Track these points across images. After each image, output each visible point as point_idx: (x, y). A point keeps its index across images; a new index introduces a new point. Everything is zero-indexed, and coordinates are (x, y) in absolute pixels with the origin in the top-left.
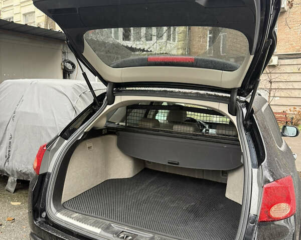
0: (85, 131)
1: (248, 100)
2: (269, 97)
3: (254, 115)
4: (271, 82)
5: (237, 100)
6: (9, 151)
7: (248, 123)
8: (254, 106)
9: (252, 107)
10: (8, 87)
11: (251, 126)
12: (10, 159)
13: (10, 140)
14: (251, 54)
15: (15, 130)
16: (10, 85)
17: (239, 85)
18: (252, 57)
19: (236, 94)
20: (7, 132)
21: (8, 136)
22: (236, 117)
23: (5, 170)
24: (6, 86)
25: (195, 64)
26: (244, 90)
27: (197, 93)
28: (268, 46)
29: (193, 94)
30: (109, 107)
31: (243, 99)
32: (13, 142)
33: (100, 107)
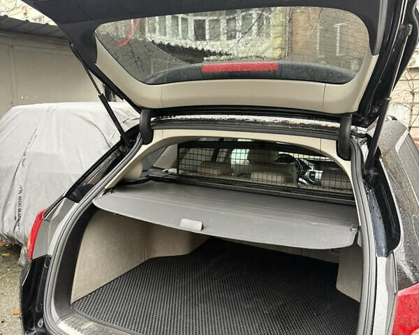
0: (106, 187)
1: (371, 133)
2: (411, 115)
3: (381, 160)
4: (413, 94)
5: (352, 133)
6: (19, 210)
7: (372, 172)
8: (382, 143)
9: (378, 144)
10: (17, 116)
11: (376, 178)
12: (20, 221)
13: (20, 195)
14: (373, 54)
15: (26, 179)
16: (20, 114)
17: (355, 108)
18: (375, 58)
19: (350, 122)
20: (16, 182)
21: (17, 189)
22: (350, 162)
23: (16, 237)
24: (14, 115)
25: (278, 74)
26: (363, 115)
27: (284, 123)
28: (405, 37)
29: (277, 124)
30: (144, 148)
31: (362, 130)
32: (24, 197)
33: (132, 147)
